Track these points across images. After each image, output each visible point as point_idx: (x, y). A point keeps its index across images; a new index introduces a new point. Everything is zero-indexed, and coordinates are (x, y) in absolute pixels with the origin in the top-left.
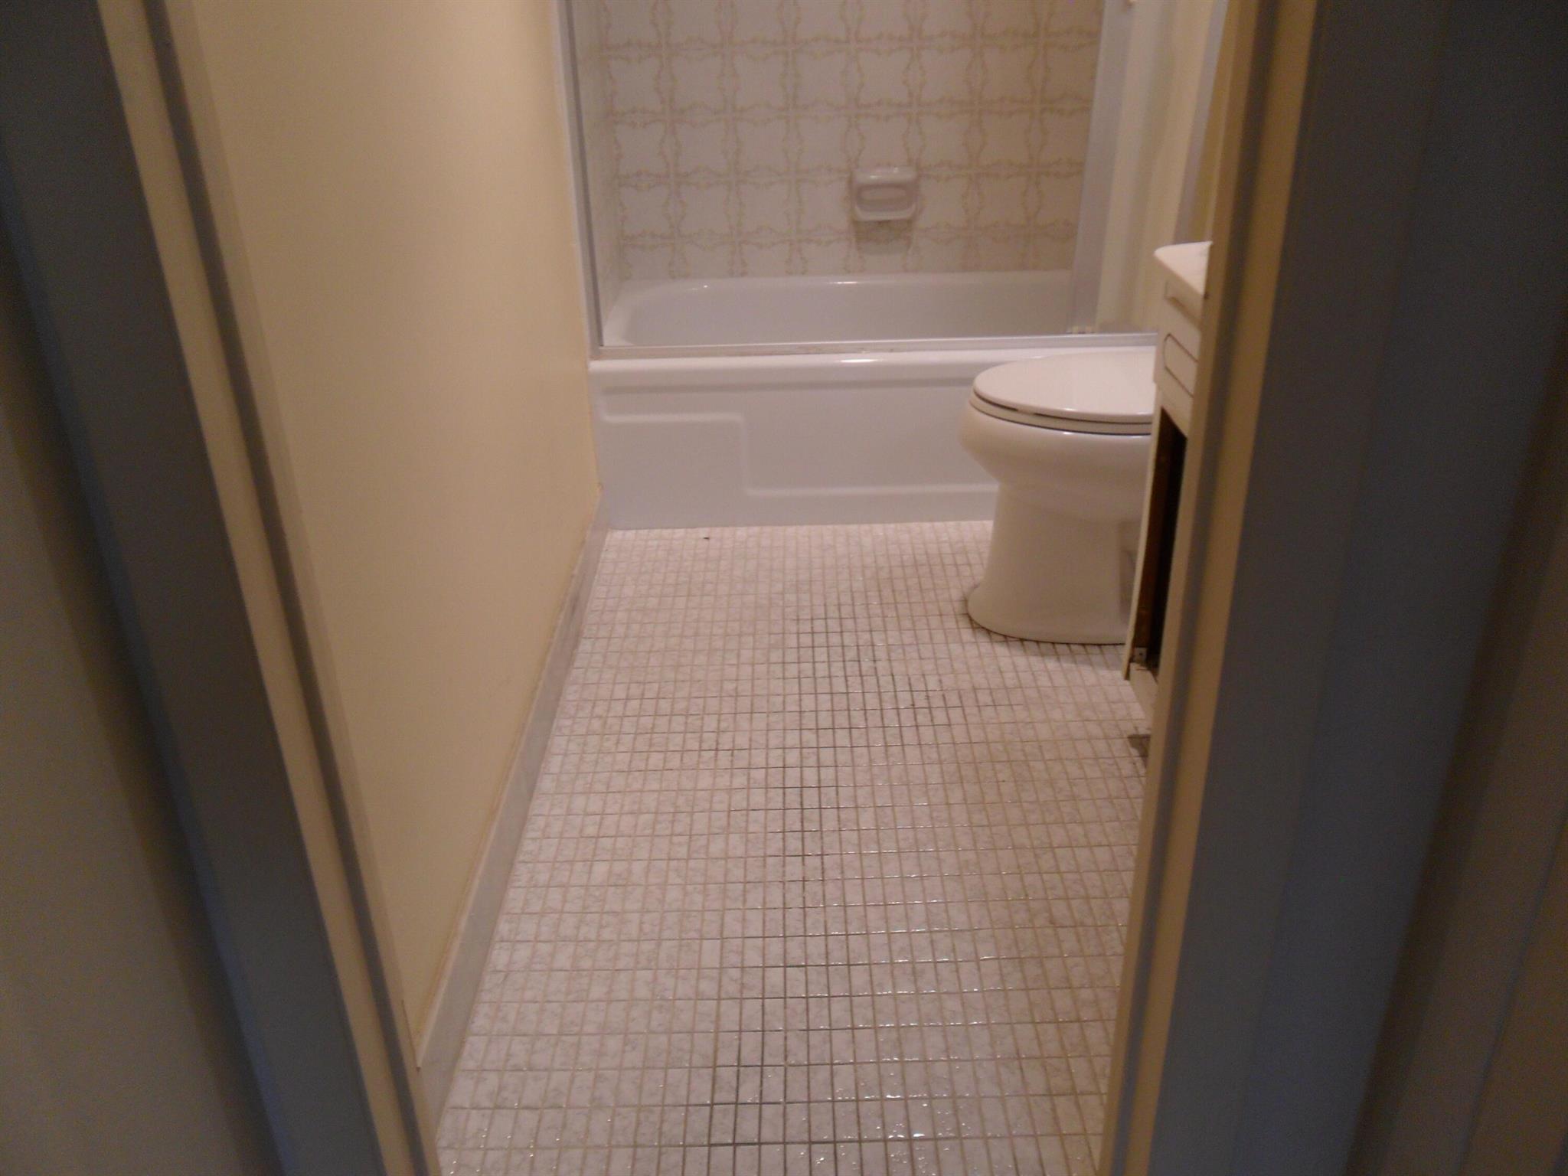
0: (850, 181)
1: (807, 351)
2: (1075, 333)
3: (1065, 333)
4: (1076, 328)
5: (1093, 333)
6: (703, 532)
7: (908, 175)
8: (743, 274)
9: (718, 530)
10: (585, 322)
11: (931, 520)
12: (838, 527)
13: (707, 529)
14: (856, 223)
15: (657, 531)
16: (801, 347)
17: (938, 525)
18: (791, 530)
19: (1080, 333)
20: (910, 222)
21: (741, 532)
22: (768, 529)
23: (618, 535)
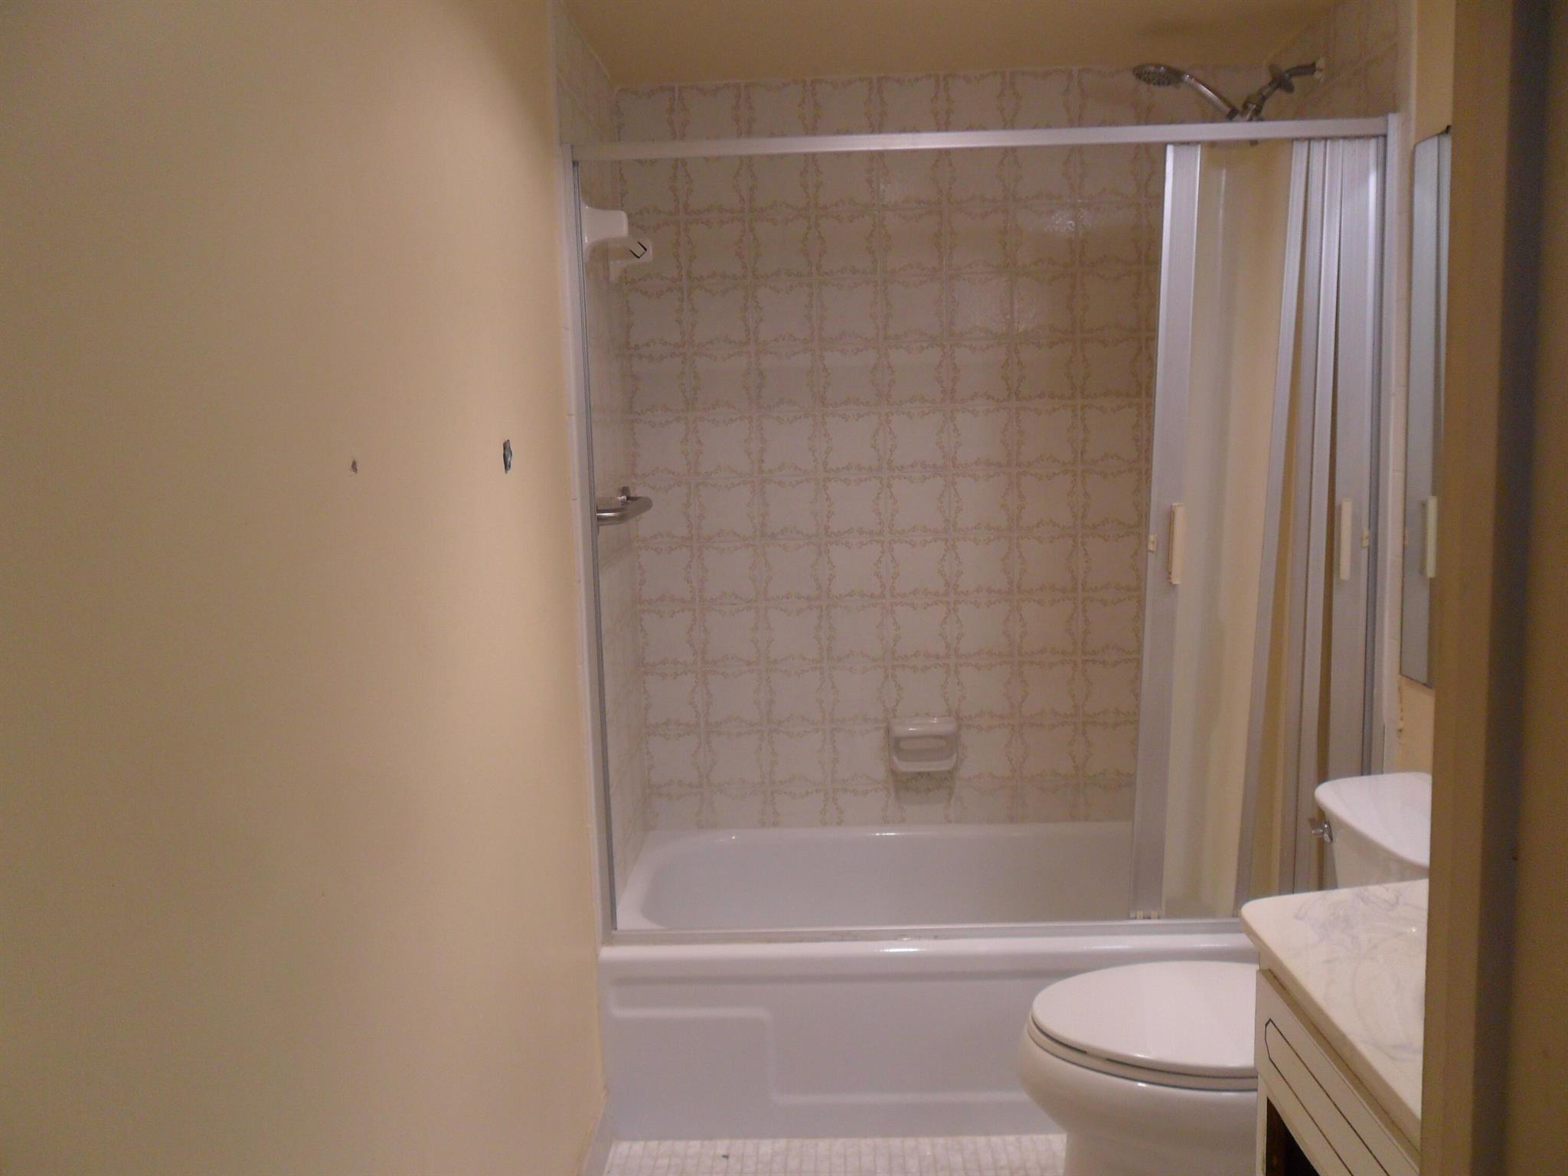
0: (888, 731)
1: (842, 937)
2: (1140, 919)
3: (1129, 918)
4: (1140, 913)
5: (1159, 918)
6: (721, 1146)
7: (948, 727)
8: (775, 824)
9: (739, 1143)
10: (597, 905)
11: (987, 1133)
12: (879, 1141)
13: (727, 1142)
14: (893, 772)
15: (667, 1144)
16: (834, 933)
17: (995, 1140)
18: (824, 1145)
19: (1144, 918)
20: (951, 774)
21: (766, 1146)
22: (796, 1143)
23: (623, 1148)
